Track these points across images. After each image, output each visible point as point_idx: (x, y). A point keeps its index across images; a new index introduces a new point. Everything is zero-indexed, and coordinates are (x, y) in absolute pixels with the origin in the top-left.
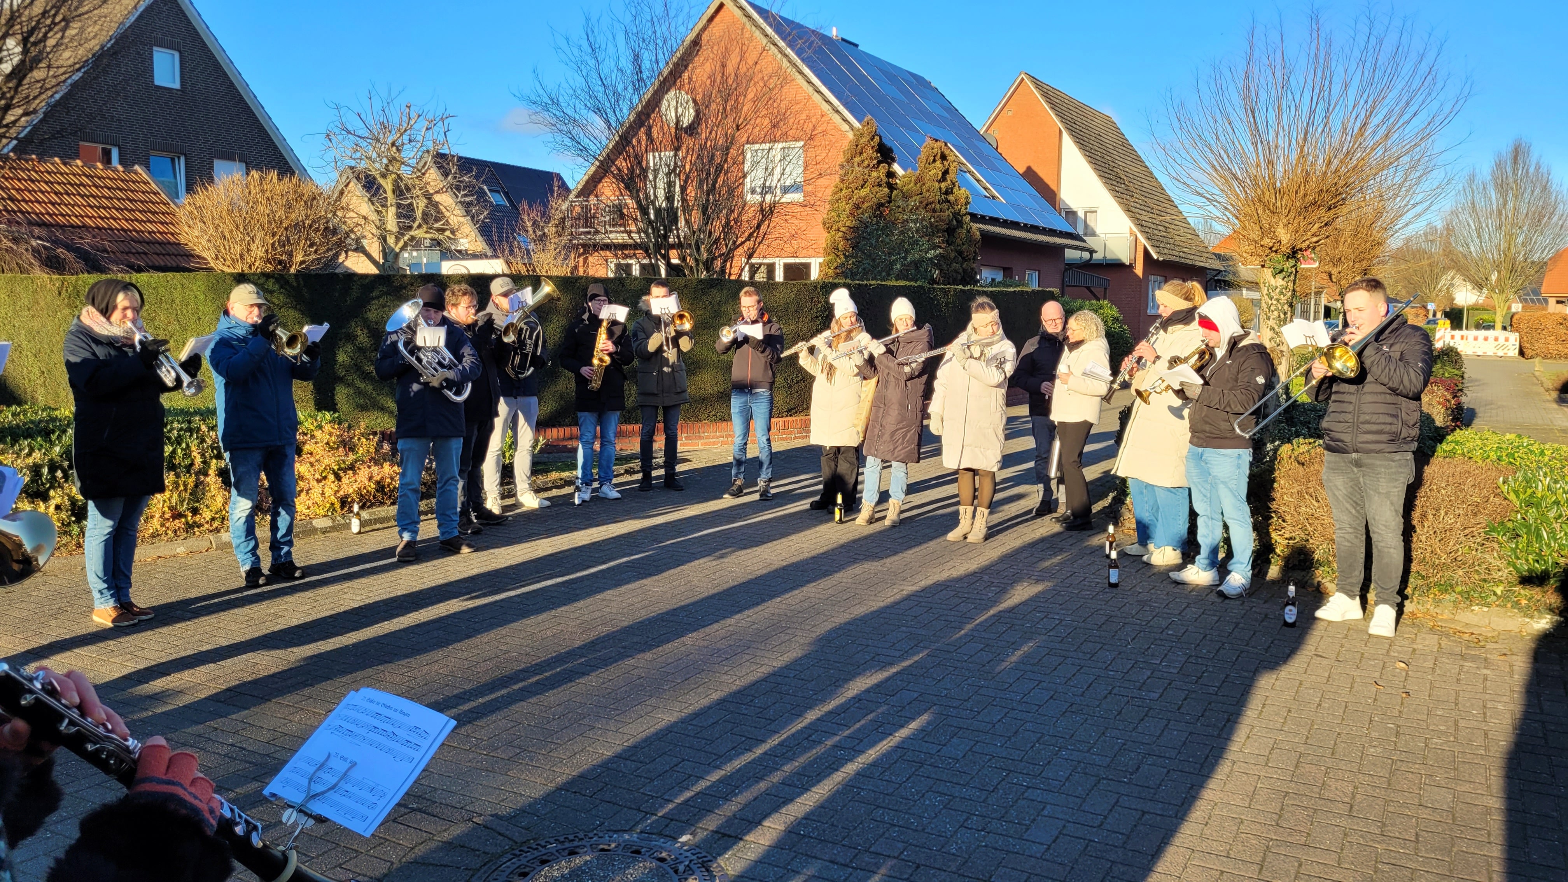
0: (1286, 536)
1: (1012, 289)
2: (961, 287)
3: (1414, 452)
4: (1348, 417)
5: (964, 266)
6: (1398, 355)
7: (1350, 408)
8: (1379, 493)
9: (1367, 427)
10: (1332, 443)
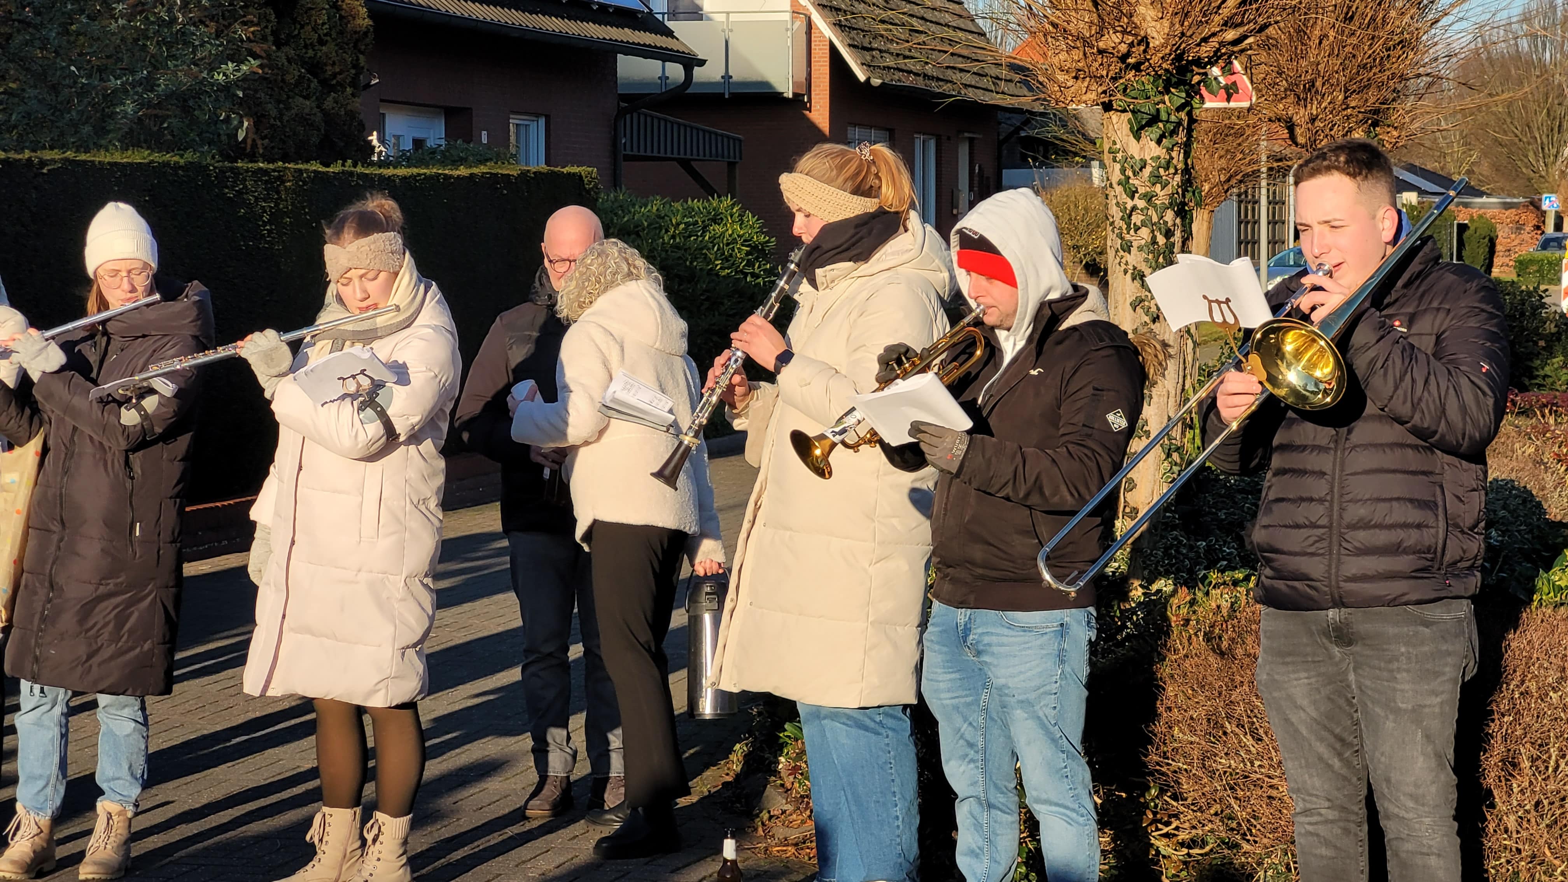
0: (1183, 836)
1: (463, 171)
2: (316, 166)
3: (1473, 598)
4: (1316, 512)
5: (329, 103)
6: (1427, 344)
7: (1319, 488)
8: (1397, 711)
9: (1362, 537)
10: (1280, 584)
